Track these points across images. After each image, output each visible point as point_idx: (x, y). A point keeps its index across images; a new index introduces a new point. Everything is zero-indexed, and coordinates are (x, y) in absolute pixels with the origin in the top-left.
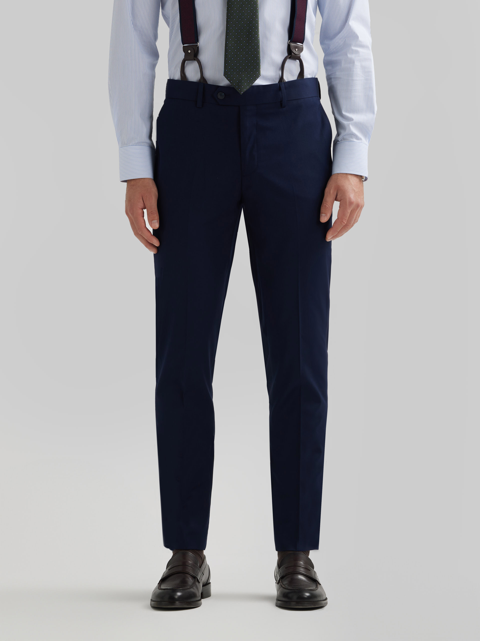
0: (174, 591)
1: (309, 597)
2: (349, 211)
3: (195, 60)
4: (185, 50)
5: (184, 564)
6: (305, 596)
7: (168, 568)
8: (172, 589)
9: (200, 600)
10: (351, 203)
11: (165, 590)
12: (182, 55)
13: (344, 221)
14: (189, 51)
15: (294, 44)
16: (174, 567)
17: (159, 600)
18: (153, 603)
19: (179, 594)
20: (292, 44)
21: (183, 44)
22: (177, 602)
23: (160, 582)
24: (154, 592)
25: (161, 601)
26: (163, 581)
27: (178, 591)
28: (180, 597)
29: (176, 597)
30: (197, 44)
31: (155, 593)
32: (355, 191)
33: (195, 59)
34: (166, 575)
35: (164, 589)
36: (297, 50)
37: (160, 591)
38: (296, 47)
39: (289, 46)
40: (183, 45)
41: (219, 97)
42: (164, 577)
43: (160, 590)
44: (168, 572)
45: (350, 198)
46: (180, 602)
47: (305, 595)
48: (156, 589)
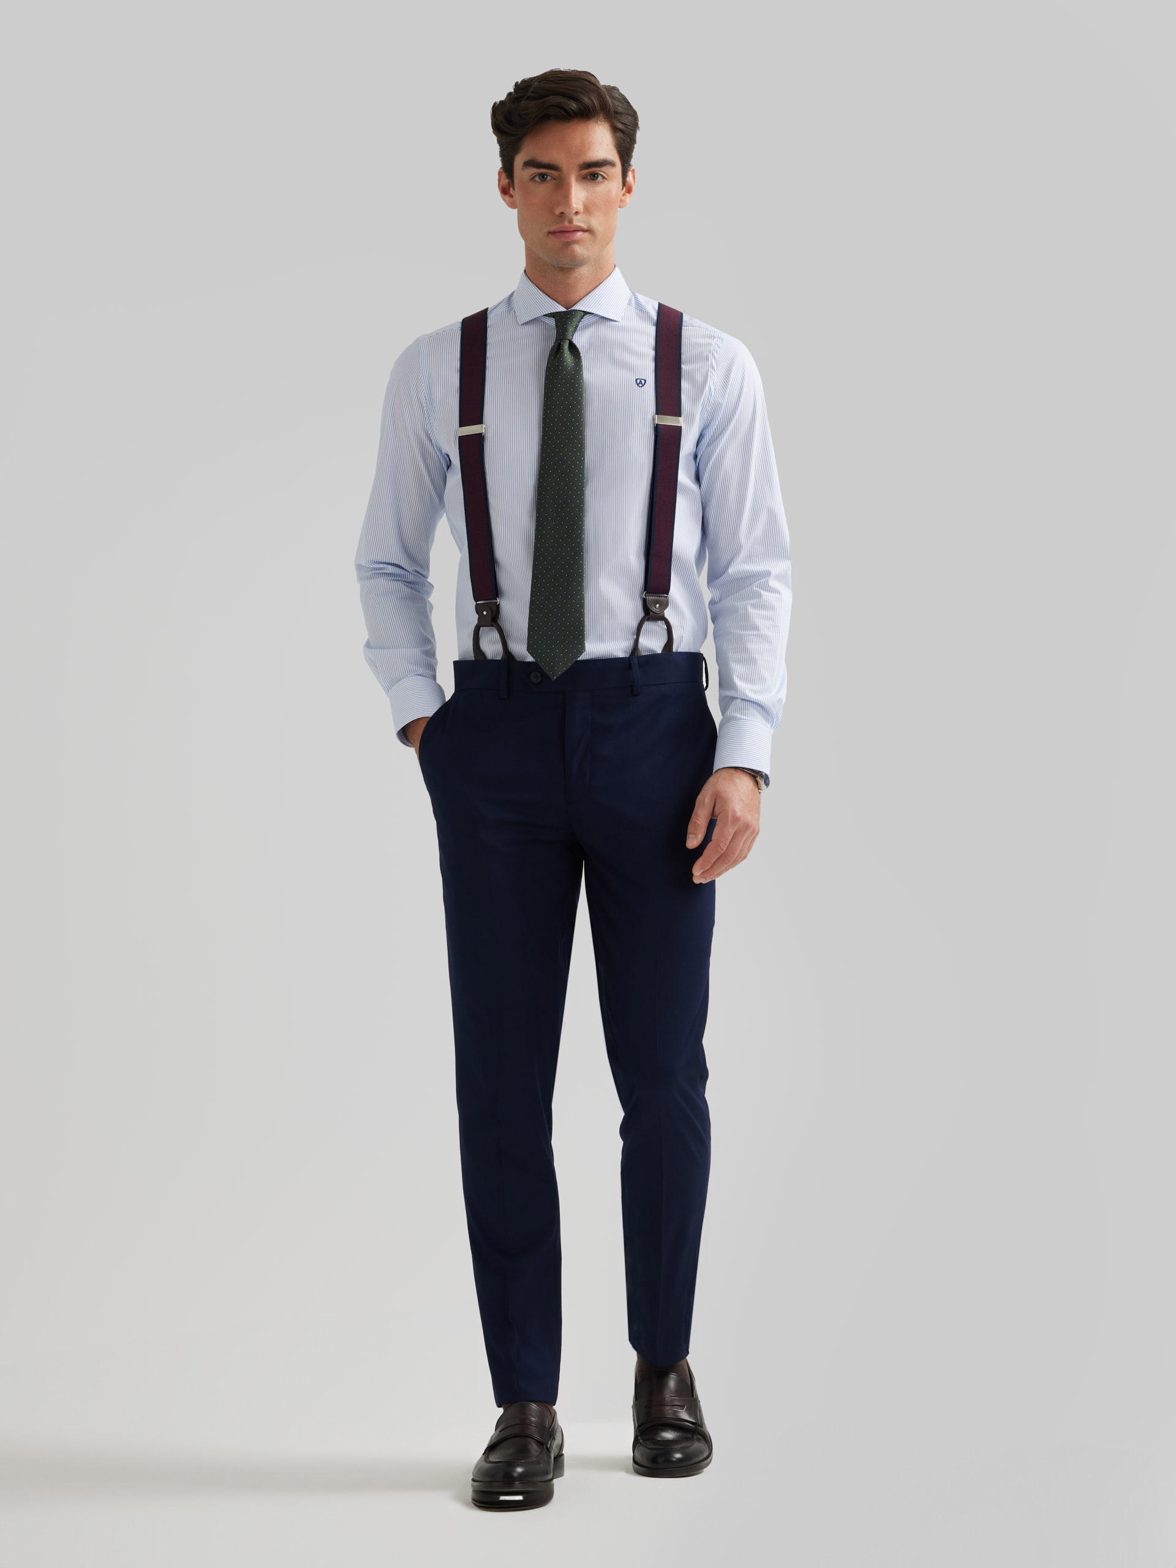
0: (511, 1464)
1: (679, 1460)
2: (732, 831)
3: (493, 626)
4: (478, 609)
5: (524, 1422)
6: (674, 1459)
7: (499, 1429)
8: (507, 1462)
9: (552, 1480)
10: (736, 819)
11: (498, 1464)
12: (474, 618)
13: (722, 847)
14: (485, 613)
15: (654, 597)
16: (507, 1427)
17: (488, 1479)
18: (476, 1484)
19: (519, 1470)
20: (650, 598)
21: (476, 600)
22: (517, 1483)
23: (487, 1452)
24: (479, 1466)
25: (492, 1481)
26: (491, 1448)
27: (518, 1466)
28: (521, 1475)
29: (515, 1475)
30: (495, 601)
31: (479, 1469)
32: (743, 801)
33: (493, 624)
34: (497, 1440)
35: (496, 1462)
36: (658, 605)
37: (489, 1465)
38: (657, 602)
39: (644, 601)
40: (476, 602)
41: (533, 678)
42: (492, 1443)
43: (488, 1463)
44: (498, 1436)
45: (734, 812)
46: (521, 1483)
47: (674, 1457)
48: (480, 1461)
